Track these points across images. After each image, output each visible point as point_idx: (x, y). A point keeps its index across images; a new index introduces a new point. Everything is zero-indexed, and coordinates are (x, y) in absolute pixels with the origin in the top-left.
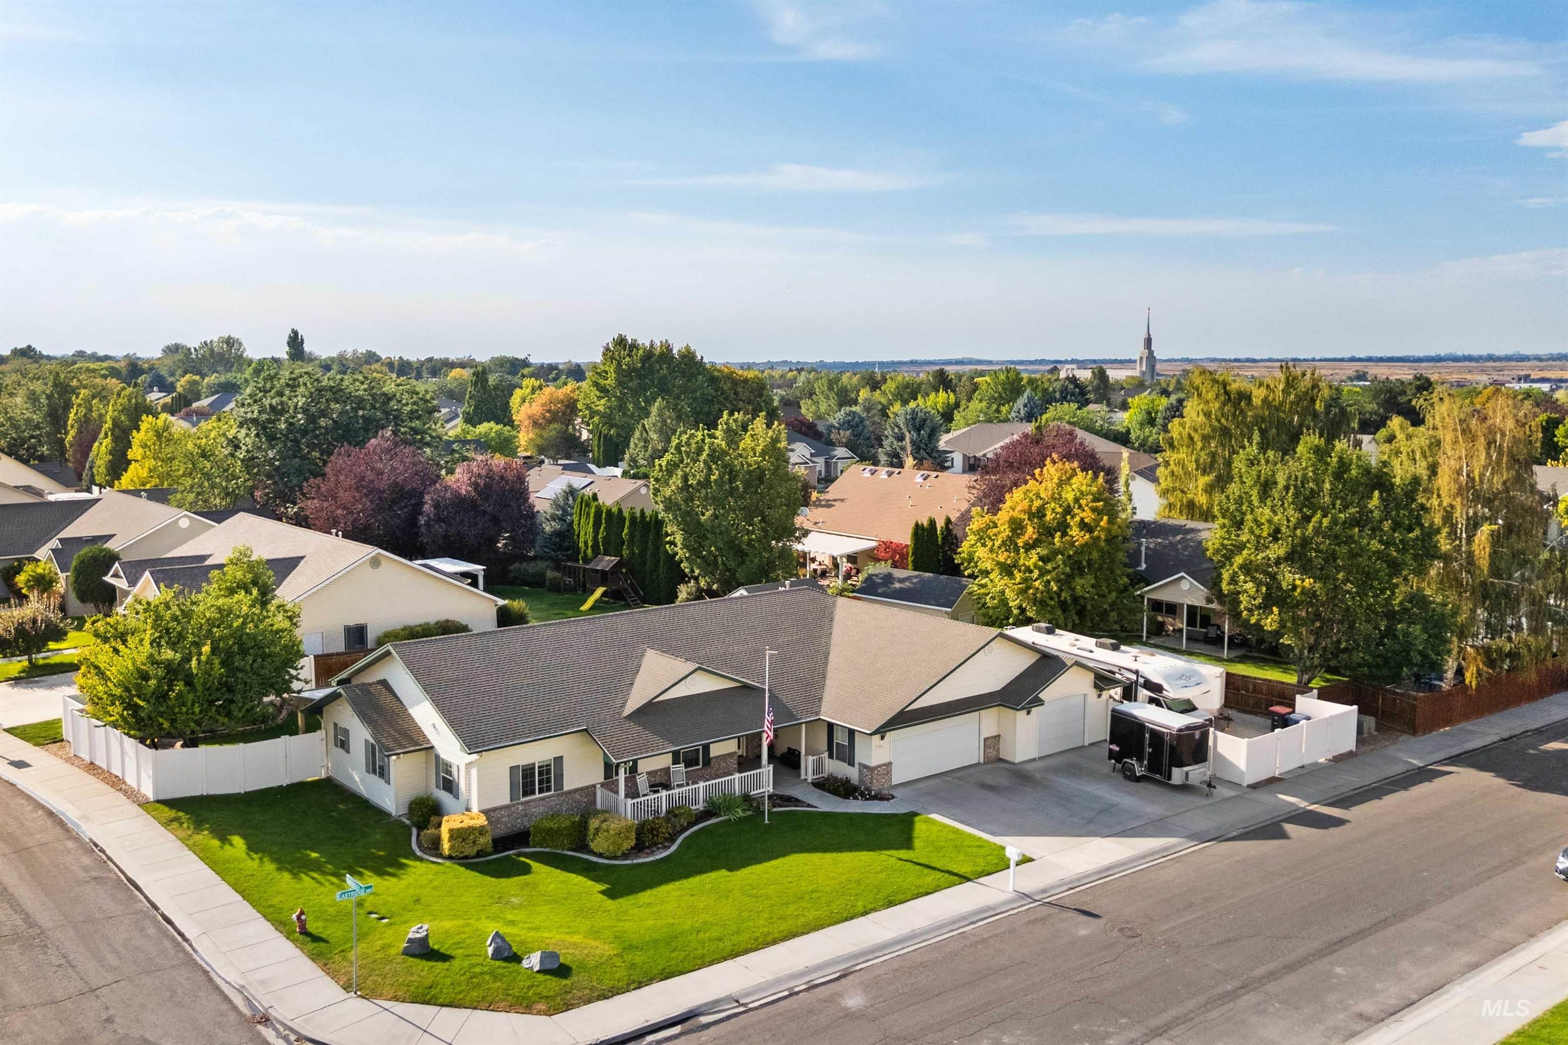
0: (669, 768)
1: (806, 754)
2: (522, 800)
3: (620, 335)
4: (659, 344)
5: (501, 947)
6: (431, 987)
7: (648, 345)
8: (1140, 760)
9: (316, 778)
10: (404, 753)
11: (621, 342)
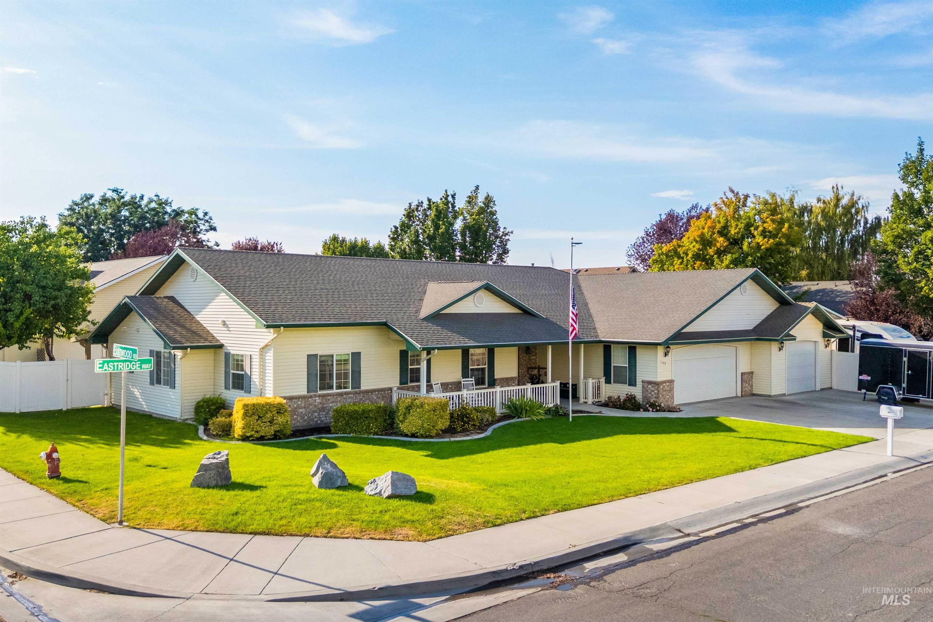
0: (460, 383)
1: (585, 378)
2: (319, 392)
3: (334, 235)
4: (360, 241)
5: (332, 474)
6: (237, 513)
7: (353, 240)
8: (898, 384)
9: (100, 406)
10: (192, 348)
11: (335, 239)
